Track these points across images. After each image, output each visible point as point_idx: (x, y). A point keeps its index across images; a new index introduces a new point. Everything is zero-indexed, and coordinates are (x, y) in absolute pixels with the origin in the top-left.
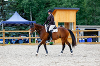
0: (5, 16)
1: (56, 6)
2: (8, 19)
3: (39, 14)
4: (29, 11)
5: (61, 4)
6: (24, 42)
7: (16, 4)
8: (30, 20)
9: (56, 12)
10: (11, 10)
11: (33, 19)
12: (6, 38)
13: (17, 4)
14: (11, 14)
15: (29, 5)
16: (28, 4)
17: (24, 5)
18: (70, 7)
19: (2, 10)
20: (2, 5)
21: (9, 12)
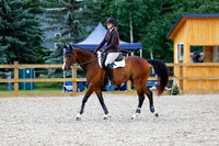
0: (77, 33)
1: (185, 11)
2: (82, 40)
3: (148, 28)
4: (128, 22)
5: (197, 6)
6: (116, 89)
7: (99, 7)
8: (128, 41)
9: (185, 22)
10: (90, 21)
11: (137, 39)
12: (78, 80)
13: (103, 7)
14: (88, 28)
15: (128, 9)
16: (125, 6)
17: (115, 8)
18: (217, 11)
19: (70, 20)
20: (70, 9)
21: (86, 24)
